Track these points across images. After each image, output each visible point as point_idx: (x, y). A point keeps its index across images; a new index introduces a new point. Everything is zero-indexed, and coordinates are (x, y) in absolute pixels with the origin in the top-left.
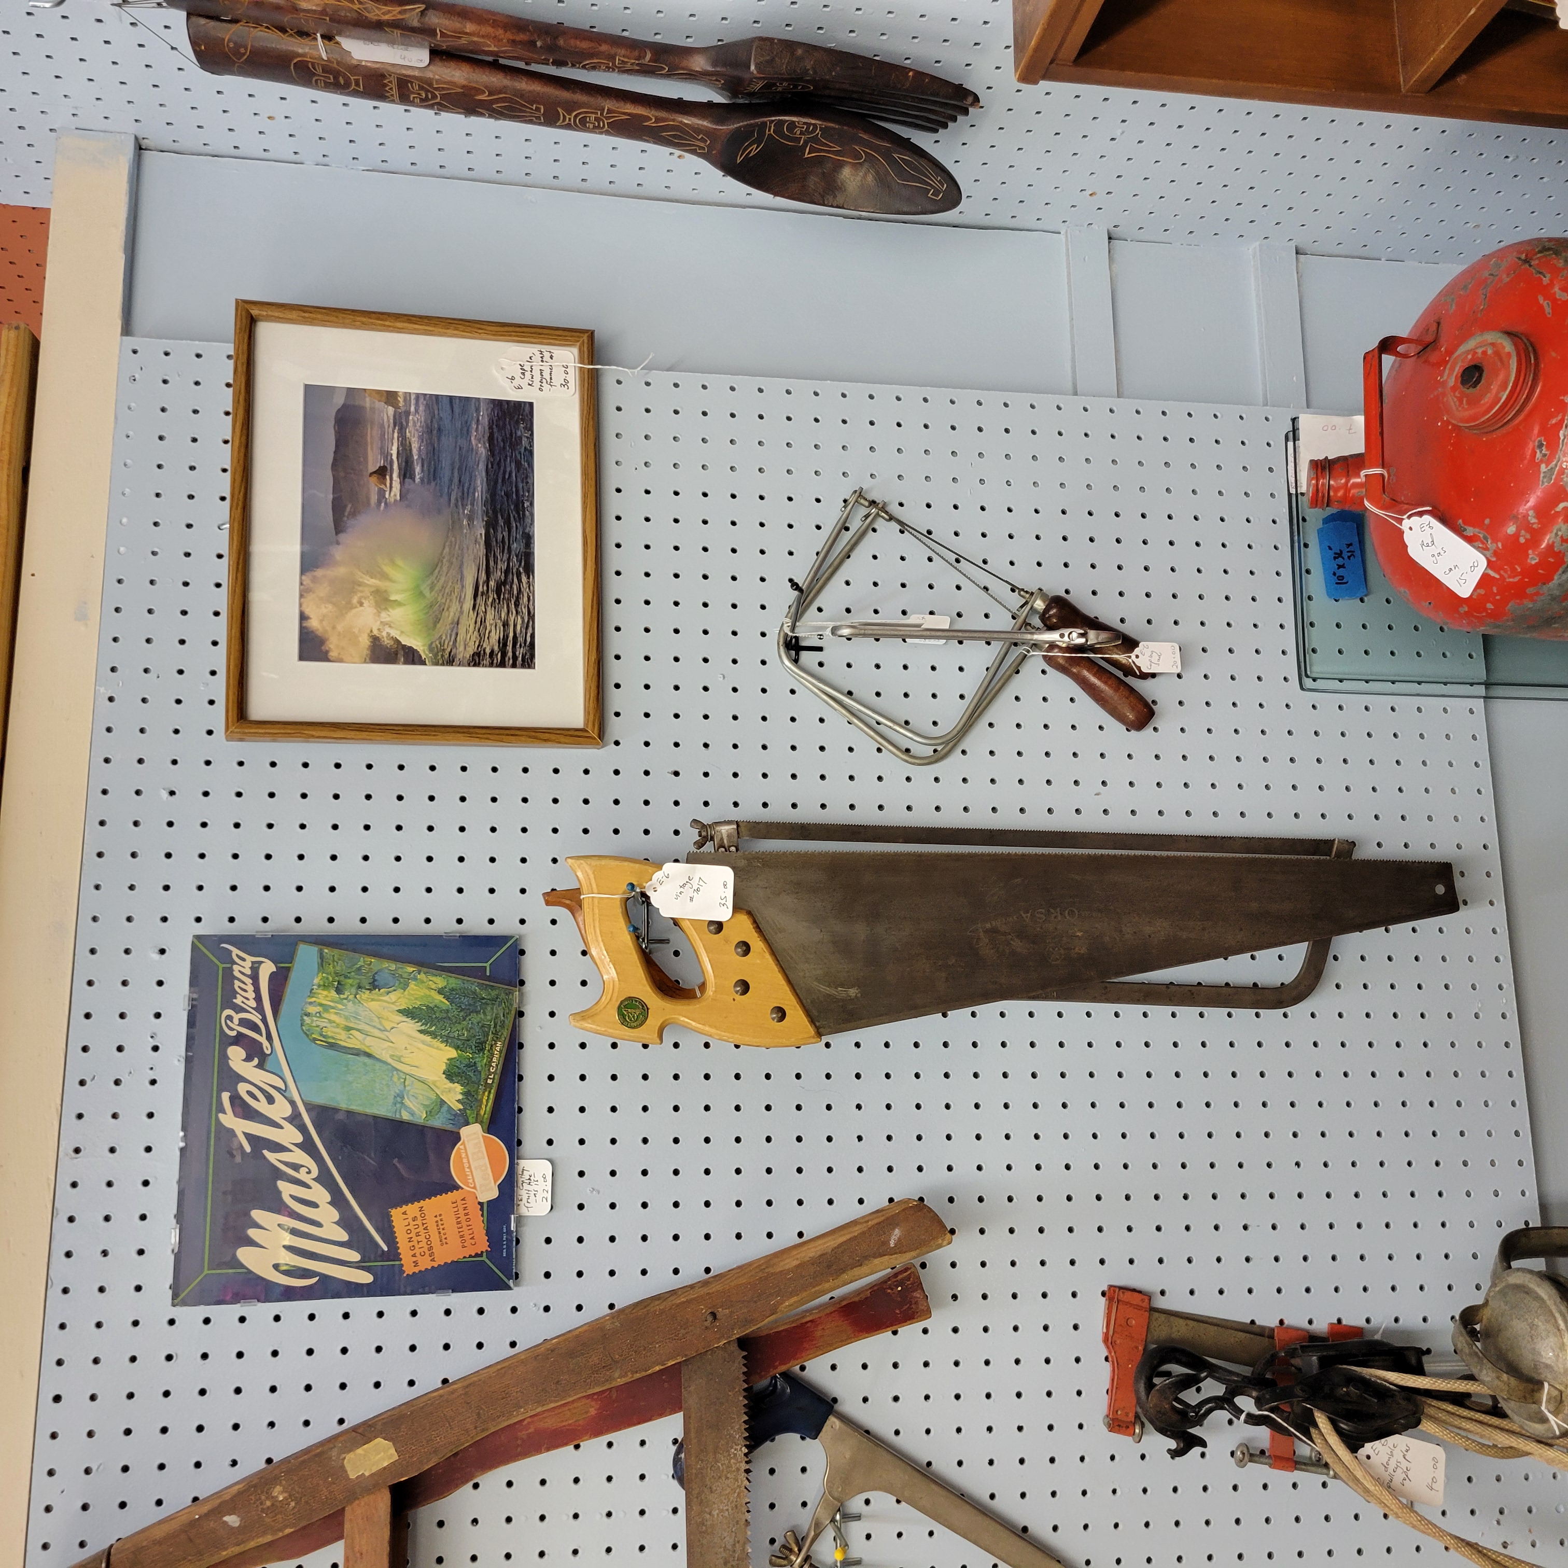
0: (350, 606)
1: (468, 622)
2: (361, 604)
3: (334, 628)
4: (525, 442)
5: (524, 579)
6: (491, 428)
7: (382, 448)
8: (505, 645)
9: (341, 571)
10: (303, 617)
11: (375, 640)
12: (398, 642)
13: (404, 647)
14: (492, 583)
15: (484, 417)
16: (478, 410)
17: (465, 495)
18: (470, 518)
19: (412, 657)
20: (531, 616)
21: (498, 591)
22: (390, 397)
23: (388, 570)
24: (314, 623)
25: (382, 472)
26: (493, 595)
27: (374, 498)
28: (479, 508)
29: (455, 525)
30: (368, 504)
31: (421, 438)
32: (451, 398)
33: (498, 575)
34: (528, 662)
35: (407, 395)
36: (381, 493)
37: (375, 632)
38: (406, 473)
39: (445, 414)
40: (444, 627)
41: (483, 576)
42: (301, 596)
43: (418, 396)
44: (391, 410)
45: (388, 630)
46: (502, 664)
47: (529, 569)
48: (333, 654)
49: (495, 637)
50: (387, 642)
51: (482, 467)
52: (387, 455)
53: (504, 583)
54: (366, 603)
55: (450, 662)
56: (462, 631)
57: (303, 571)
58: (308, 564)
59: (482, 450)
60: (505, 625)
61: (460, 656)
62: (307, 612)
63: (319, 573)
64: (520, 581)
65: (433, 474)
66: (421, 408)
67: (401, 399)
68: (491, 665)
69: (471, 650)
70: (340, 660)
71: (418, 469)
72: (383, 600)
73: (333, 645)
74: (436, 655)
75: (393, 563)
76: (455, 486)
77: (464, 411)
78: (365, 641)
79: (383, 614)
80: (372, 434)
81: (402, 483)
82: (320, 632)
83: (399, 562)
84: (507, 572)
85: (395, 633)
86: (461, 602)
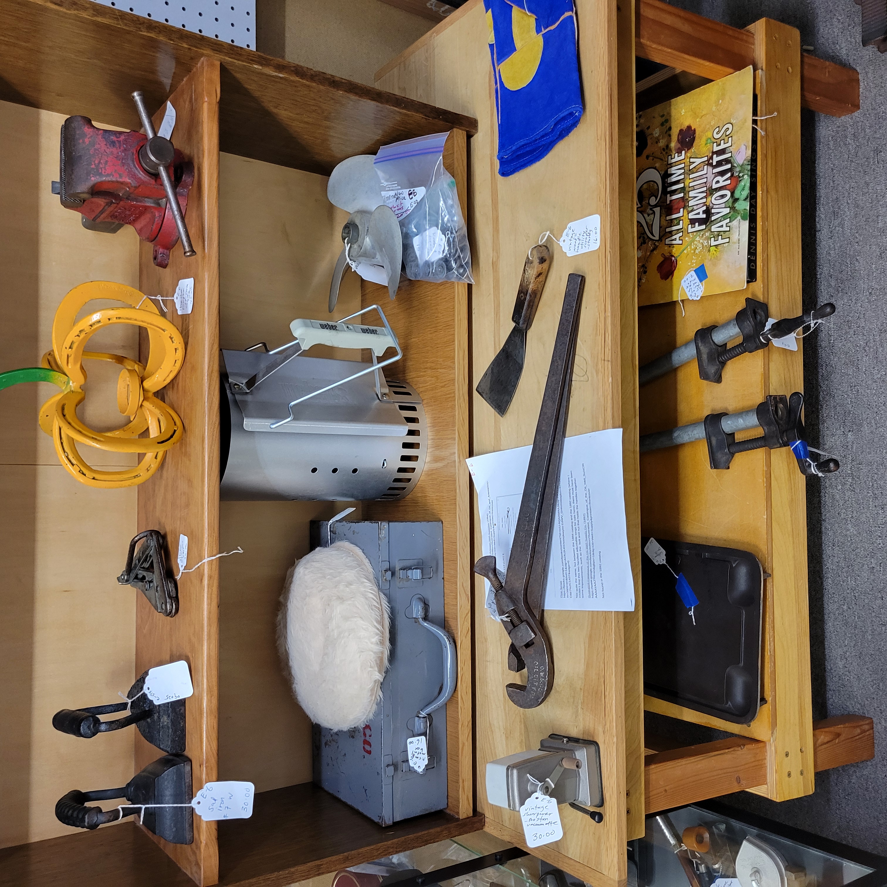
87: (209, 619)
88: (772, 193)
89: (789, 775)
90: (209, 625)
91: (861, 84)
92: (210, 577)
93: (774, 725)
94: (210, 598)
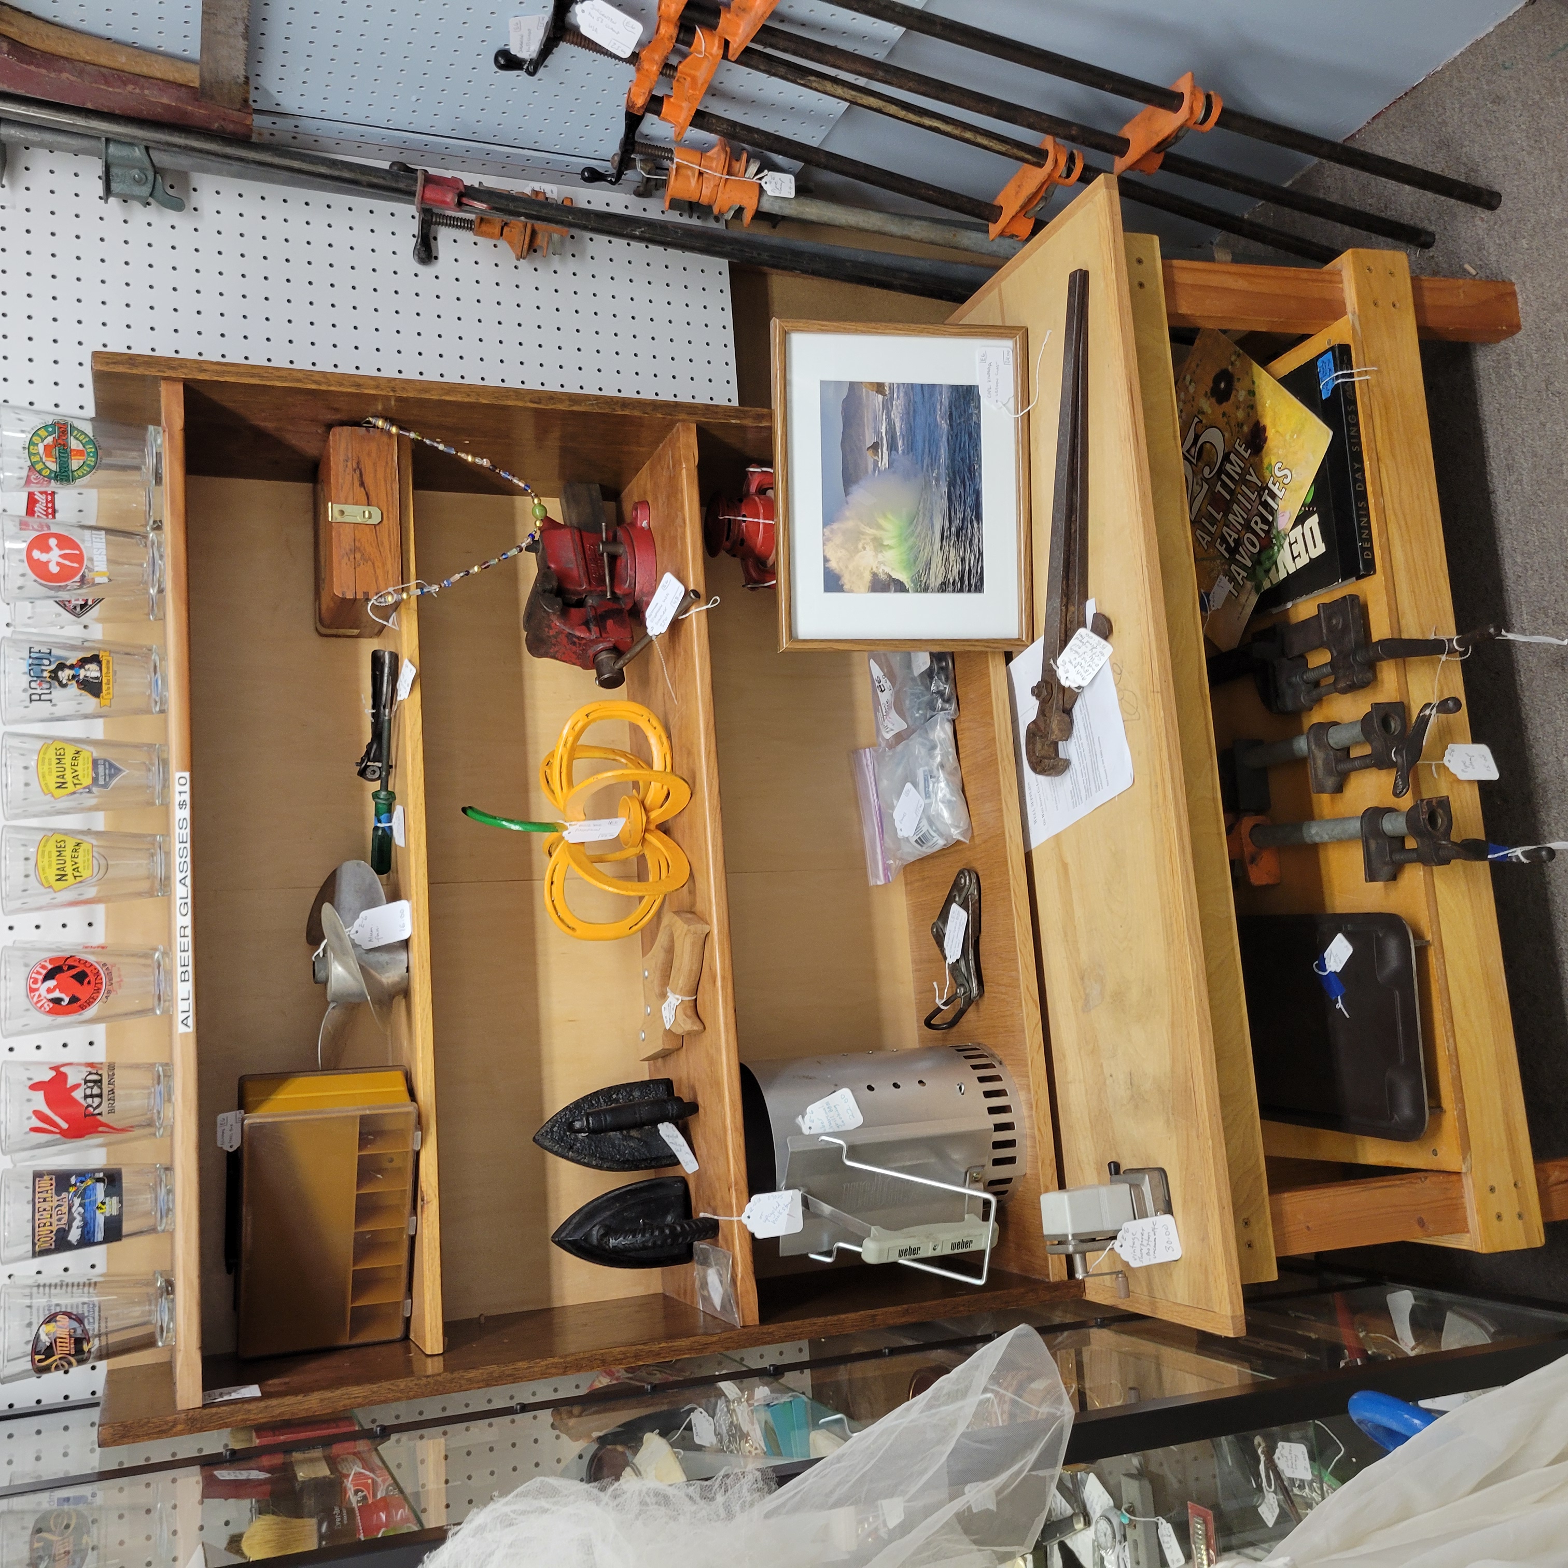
0: (857, 551)
1: (937, 560)
2: (864, 549)
3: (847, 567)
4: (974, 418)
5: (975, 525)
6: (950, 408)
7: (875, 428)
8: (963, 576)
9: (850, 524)
10: (826, 560)
11: (875, 575)
12: (890, 576)
13: (894, 580)
14: (953, 529)
15: (945, 398)
16: (941, 394)
17: (934, 459)
18: (937, 480)
19: (900, 587)
20: (981, 554)
21: (958, 536)
22: (879, 387)
23: (882, 521)
24: (833, 564)
25: (875, 447)
26: (954, 538)
27: (871, 467)
28: (943, 471)
29: (927, 485)
30: (867, 472)
31: (902, 419)
32: (922, 386)
33: (957, 523)
34: (979, 588)
35: (891, 385)
36: (876, 463)
37: (875, 570)
38: (892, 447)
39: (918, 399)
40: (921, 565)
41: (947, 524)
42: (824, 544)
43: (898, 385)
44: (880, 397)
45: (882, 567)
46: (961, 590)
47: (979, 518)
48: (846, 587)
49: (956, 569)
50: (883, 577)
51: (944, 439)
52: (878, 433)
53: (962, 529)
54: (868, 548)
55: (926, 590)
56: (933, 566)
57: (825, 524)
58: (828, 520)
59: (944, 425)
60: (963, 560)
61: (932, 585)
62: (829, 556)
63: (835, 526)
64: (972, 527)
65: (911, 447)
66: (902, 395)
67: (887, 388)
68: (954, 591)
69: (940, 580)
70: (851, 591)
71: (900, 443)
72: (879, 545)
73: (846, 580)
74: (915, 585)
75: (885, 516)
76: (926, 456)
77: (931, 395)
78: (868, 577)
79: (880, 556)
80: (868, 417)
81: (890, 455)
82: (837, 571)
83: (890, 516)
84: (963, 520)
85: (888, 570)
86: (932, 545)
87: (726, 1024)
88: (1387, 460)
89: (1499, 1217)
90: (727, 1031)
91: (1519, 297)
92: (723, 978)
93: (1465, 1146)
94: (725, 1002)
